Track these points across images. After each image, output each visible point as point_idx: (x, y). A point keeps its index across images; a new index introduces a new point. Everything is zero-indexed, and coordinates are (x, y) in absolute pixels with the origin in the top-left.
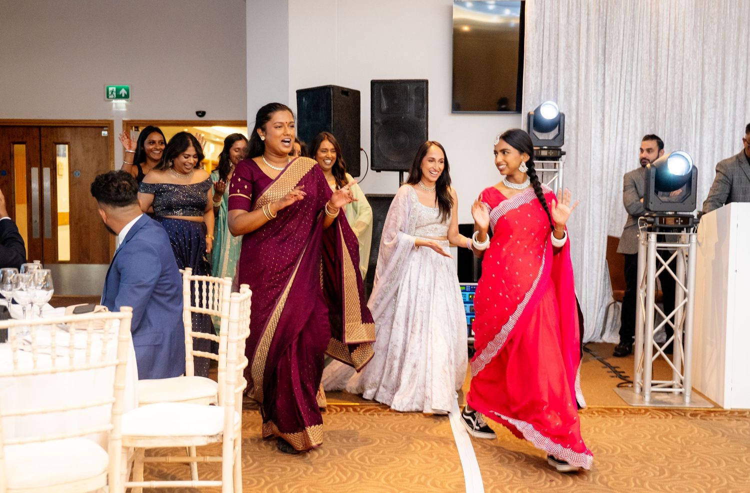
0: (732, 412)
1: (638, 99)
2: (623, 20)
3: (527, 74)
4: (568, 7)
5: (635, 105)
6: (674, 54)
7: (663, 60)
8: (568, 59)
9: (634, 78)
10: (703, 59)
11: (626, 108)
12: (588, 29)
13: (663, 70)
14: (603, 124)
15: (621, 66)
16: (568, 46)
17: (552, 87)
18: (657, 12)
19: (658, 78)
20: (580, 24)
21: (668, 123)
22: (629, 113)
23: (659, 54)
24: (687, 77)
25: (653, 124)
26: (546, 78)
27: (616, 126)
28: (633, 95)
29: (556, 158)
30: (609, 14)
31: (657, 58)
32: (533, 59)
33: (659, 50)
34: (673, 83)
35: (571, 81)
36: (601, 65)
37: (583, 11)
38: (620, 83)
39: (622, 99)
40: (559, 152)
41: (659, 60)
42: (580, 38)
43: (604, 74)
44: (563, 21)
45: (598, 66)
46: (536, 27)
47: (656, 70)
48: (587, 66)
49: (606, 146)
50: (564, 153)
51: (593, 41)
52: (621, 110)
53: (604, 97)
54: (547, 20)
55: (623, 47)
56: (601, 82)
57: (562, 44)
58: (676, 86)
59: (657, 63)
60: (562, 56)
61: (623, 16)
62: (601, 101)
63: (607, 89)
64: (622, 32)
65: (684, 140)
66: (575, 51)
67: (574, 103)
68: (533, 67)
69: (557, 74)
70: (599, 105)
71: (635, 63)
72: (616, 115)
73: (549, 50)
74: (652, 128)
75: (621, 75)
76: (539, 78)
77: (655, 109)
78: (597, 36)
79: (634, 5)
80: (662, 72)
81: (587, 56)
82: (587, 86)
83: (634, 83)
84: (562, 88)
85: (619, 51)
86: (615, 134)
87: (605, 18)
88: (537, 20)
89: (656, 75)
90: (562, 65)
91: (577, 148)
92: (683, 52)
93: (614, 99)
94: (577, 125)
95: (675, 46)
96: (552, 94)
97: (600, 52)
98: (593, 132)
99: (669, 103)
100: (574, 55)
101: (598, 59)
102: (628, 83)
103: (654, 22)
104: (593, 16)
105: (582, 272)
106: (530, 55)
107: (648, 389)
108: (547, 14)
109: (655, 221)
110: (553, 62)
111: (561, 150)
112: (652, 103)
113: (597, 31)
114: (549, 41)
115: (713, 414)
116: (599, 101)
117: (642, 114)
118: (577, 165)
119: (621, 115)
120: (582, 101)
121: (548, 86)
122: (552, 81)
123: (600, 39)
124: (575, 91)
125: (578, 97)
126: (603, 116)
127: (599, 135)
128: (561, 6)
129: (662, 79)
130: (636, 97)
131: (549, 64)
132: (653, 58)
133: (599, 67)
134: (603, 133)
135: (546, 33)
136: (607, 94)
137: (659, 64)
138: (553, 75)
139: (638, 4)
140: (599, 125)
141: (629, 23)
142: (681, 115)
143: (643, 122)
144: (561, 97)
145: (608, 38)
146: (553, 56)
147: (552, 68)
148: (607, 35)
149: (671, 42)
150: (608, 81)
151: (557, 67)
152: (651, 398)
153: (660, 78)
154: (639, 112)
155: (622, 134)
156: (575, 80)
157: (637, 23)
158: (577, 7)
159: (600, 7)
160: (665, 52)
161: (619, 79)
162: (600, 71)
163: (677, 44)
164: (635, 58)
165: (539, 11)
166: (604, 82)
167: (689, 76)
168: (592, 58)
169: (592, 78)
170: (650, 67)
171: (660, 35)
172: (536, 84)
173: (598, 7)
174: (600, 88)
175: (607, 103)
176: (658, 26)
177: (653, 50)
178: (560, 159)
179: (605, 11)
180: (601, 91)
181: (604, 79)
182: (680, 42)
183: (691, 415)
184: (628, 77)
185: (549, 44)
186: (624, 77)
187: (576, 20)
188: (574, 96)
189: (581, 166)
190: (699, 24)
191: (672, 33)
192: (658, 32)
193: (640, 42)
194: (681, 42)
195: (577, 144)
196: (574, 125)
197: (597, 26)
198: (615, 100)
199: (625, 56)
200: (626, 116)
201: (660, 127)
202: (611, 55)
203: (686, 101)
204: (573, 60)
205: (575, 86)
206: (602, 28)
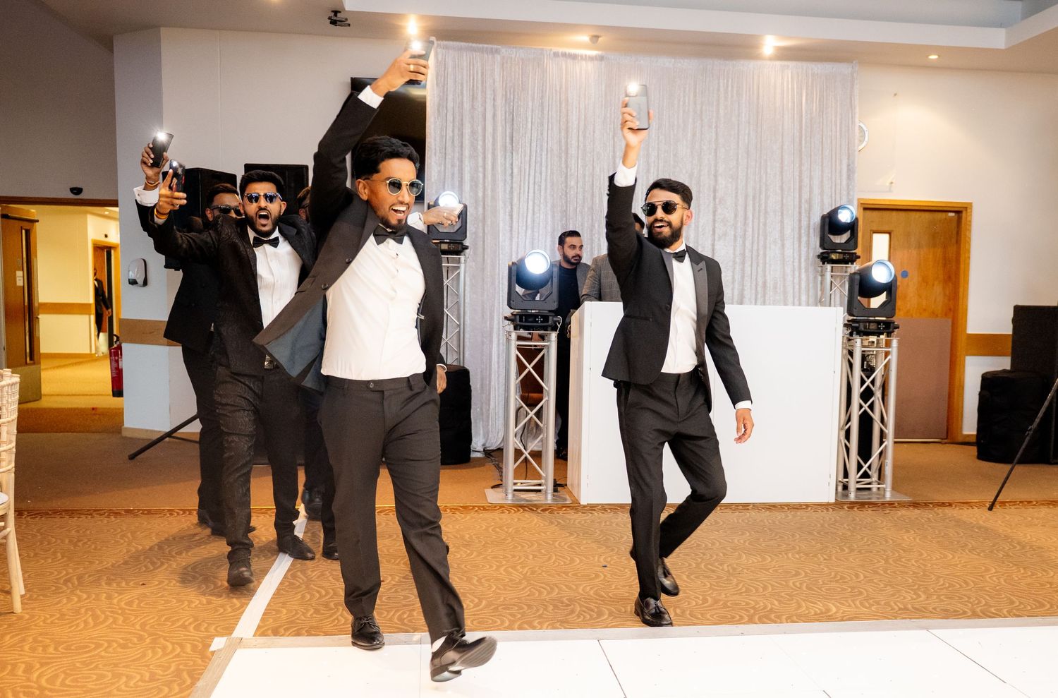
0: (585, 506)
1: (548, 191)
2: (530, 107)
3: (429, 161)
4: (473, 90)
5: (546, 198)
6: (585, 146)
7: (573, 151)
8: (473, 146)
9: (544, 169)
10: (614, 152)
11: (536, 201)
12: (494, 116)
13: (573, 161)
14: (511, 216)
15: (530, 157)
16: (473, 133)
17: (456, 175)
18: (567, 100)
19: (569, 170)
20: (485, 109)
21: (579, 218)
22: (539, 206)
23: (569, 146)
24: (598, 170)
25: (564, 219)
26: (450, 166)
27: (525, 220)
28: (543, 187)
29: (458, 253)
30: (516, 100)
31: (567, 149)
32: (435, 145)
33: (569, 141)
34: (584, 176)
35: (476, 171)
36: (508, 154)
37: (488, 96)
38: (529, 174)
39: (531, 191)
40: (460, 245)
41: (569, 152)
42: (485, 124)
43: (512, 164)
44: (467, 106)
45: (505, 156)
46: (439, 111)
47: (566, 161)
48: (494, 154)
49: (515, 240)
50: (467, 248)
51: (500, 129)
52: (531, 203)
53: (512, 188)
54: (450, 105)
55: (531, 136)
56: (509, 171)
57: (467, 131)
58: (587, 179)
59: (567, 153)
60: (467, 142)
61: (530, 104)
62: (510, 192)
63: (514, 179)
64: (530, 120)
65: (596, 235)
66: (480, 138)
67: (480, 194)
68: (435, 155)
69: (461, 161)
70: (507, 196)
71: (544, 153)
72: (525, 208)
73: (453, 136)
74: (563, 222)
75: (530, 165)
76: (443, 166)
77: (566, 202)
78: (504, 123)
79: (542, 92)
80: (573, 163)
81: (494, 144)
82: (494, 175)
83: (544, 174)
84: (467, 177)
85: (528, 140)
86: (524, 228)
87: (512, 104)
88: (439, 105)
89: (567, 167)
90: (467, 153)
91: (484, 242)
92: (594, 144)
93: (522, 191)
94: (484, 218)
95: (585, 137)
96: (457, 184)
97: (508, 138)
98: (501, 225)
99: (580, 196)
100: (480, 143)
101: (506, 147)
102: (538, 175)
103: (564, 110)
104: (499, 101)
105: (490, 374)
106: (433, 141)
107: (511, 488)
108: (450, 97)
109: (516, 318)
110: (457, 149)
111: (462, 244)
112: (563, 197)
113: (503, 117)
114: (453, 126)
115: (564, 509)
116: (508, 192)
117: (553, 206)
118: (484, 260)
119: (530, 207)
120: (489, 192)
121: (453, 174)
122: (456, 169)
123: (507, 125)
124: (481, 181)
125: (484, 187)
126: (512, 208)
127: (508, 228)
128: (465, 89)
129: (573, 171)
130: (546, 189)
131: (453, 151)
132: (563, 148)
133: (507, 157)
134: (511, 227)
135: (450, 118)
136: (515, 185)
137: (569, 155)
138: (457, 163)
139: (546, 91)
140: (508, 217)
141: (537, 111)
142: (593, 209)
143: (553, 217)
144: (467, 187)
145: (515, 126)
146: (456, 143)
147: (457, 155)
148: (515, 123)
149: (580, 133)
150: (516, 171)
151: (462, 154)
152: (514, 495)
153: (571, 170)
154: (549, 205)
155: (533, 228)
156: (481, 169)
157: (546, 112)
158: (482, 92)
159: (506, 92)
160: (574, 143)
161: (528, 170)
162: (508, 160)
163: (587, 135)
164: (545, 150)
165: (441, 94)
166: (512, 173)
167: (600, 169)
168: (499, 147)
169: (499, 169)
170: (560, 158)
171: (570, 124)
172: (439, 172)
173: (504, 93)
174: (508, 178)
175: (515, 194)
176: (567, 116)
177: (563, 141)
178: (463, 254)
179: (512, 97)
180: (510, 182)
181: (512, 169)
182: (590, 134)
183: (542, 510)
184: (538, 169)
185: (453, 131)
186: (533, 167)
187: (482, 106)
188: (481, 186)
189: (488, 261)
190: (608, 115)
191: (582, 123)
192: (567, 121)
193: (549, 132)
194: (592, 133)
195: (484, 238)
196: (481, 217)
197: (504, 114)
198: (524, 191)
199: (534, 144)
200: (536, 208)
201: (571, 221)
202: (519, 143)
203: (597, 195)
204: (479, 147)
205: (481, 175)
206: (509, 115)
